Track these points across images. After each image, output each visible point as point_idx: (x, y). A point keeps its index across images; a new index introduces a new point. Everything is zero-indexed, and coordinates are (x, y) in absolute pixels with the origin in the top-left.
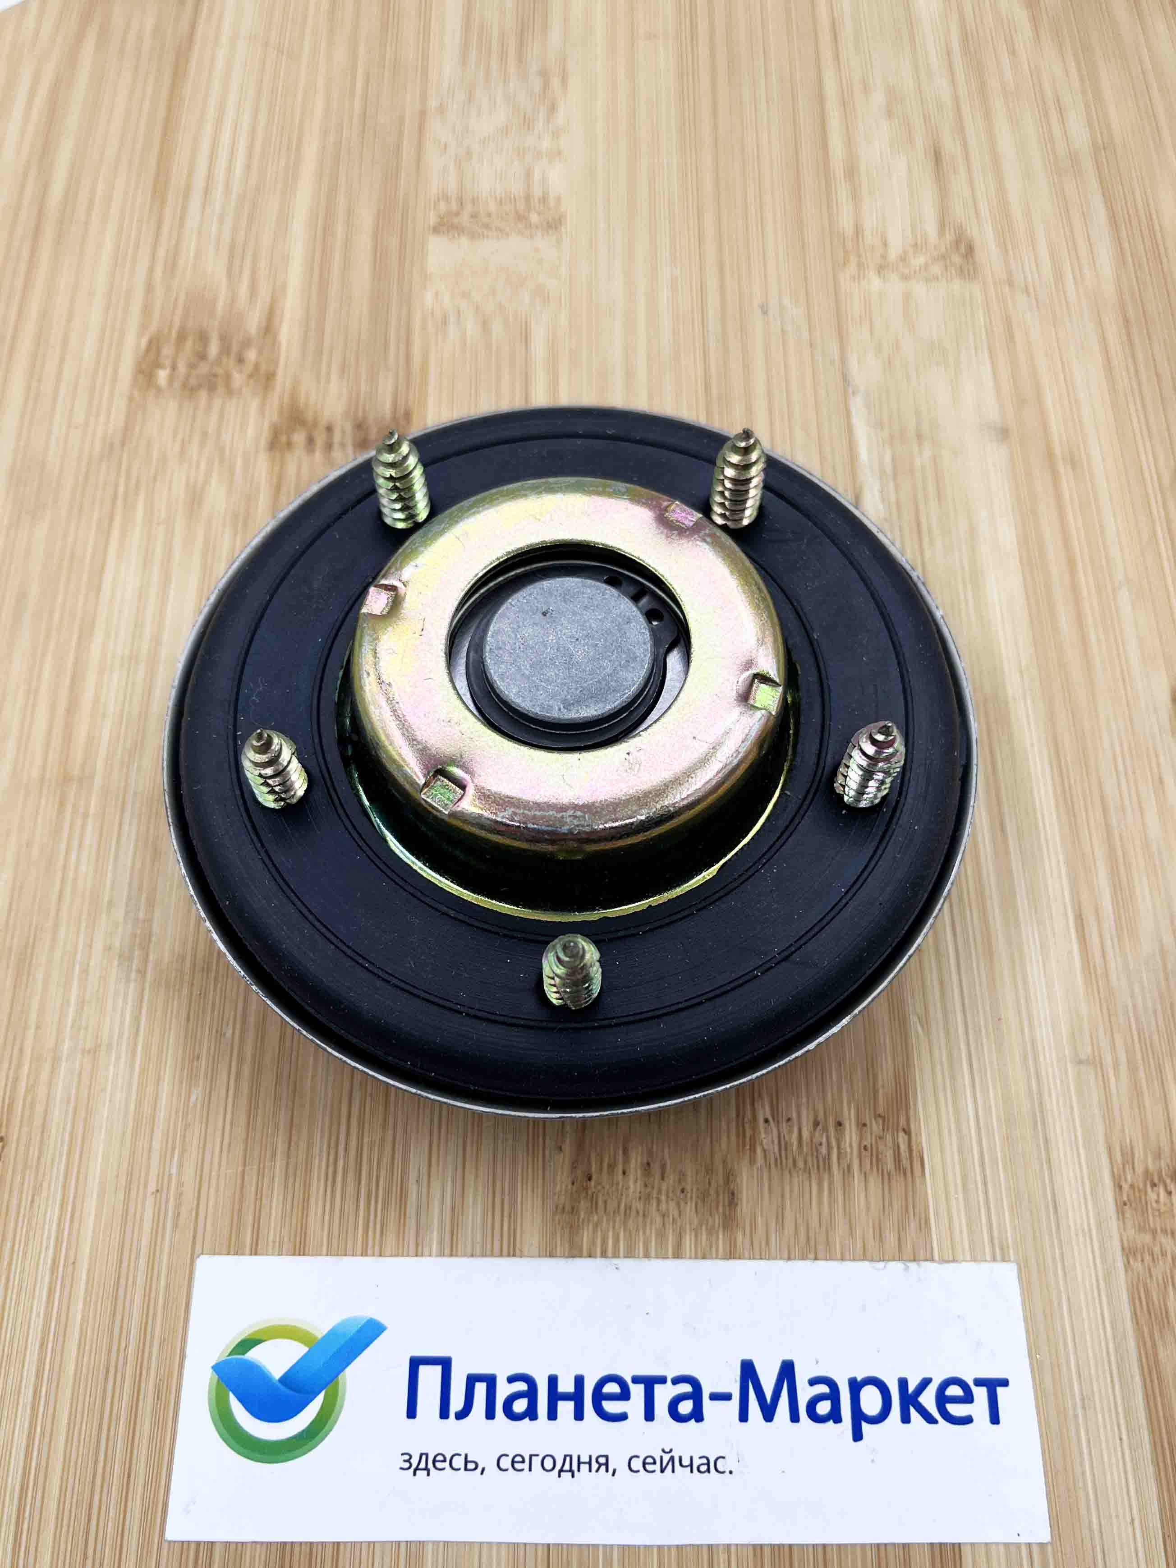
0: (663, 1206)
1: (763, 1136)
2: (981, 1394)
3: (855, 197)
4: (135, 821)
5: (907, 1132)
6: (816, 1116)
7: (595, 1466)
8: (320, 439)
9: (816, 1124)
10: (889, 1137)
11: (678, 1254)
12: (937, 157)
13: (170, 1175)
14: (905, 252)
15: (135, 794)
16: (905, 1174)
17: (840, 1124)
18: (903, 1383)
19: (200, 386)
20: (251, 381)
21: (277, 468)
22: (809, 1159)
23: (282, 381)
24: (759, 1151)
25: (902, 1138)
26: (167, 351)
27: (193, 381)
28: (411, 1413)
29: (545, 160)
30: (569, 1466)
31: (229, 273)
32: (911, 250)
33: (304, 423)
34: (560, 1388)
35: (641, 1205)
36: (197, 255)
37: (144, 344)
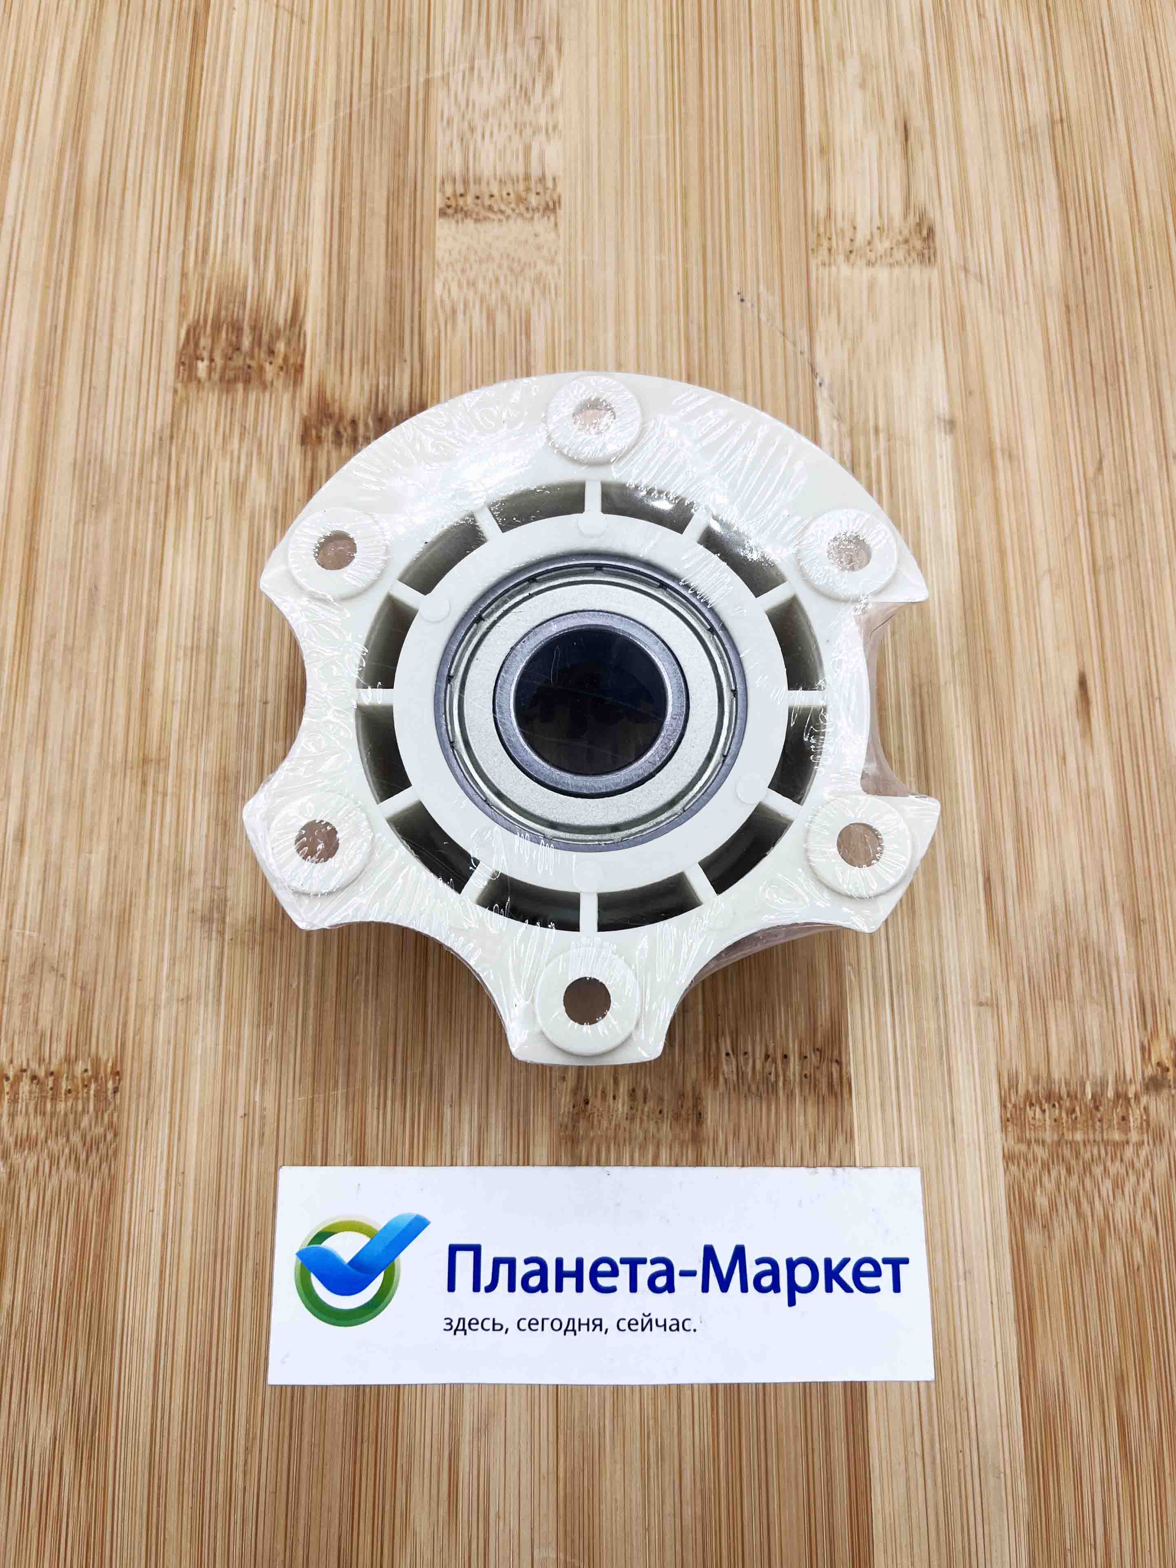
0: (645, 1124)
1: (725, 1067)
2: (887, 1270)
5: (839, 1062)
6: (767, 1050)
7: (592, 1326)
8: (347, 433)
9: (767, 1057)
10: (824, 1066)
11: (655, 1163)
12: (906, 132)
13: (255, 1102)
14: (872, 235)
16: (836, 1098)
17: (785, 1057)
18: (828, 1262)
19: (236, 380)
20: (282, 374)
21: (309, 464)
22: (761, 1086)
23: (311, 376)
24: (721, 1078)
25: (835, 1068)
26: (205, 341)
27: (230, 374)
28: (451, 1287)
29: (542, 137)
30: (572, 1327)
31: (256, 259)
32: (876, 233)
33: (331, 416)
34: (565, 1269)
35: (627, 1124)
36: (226, 241)
37: (183, 333)
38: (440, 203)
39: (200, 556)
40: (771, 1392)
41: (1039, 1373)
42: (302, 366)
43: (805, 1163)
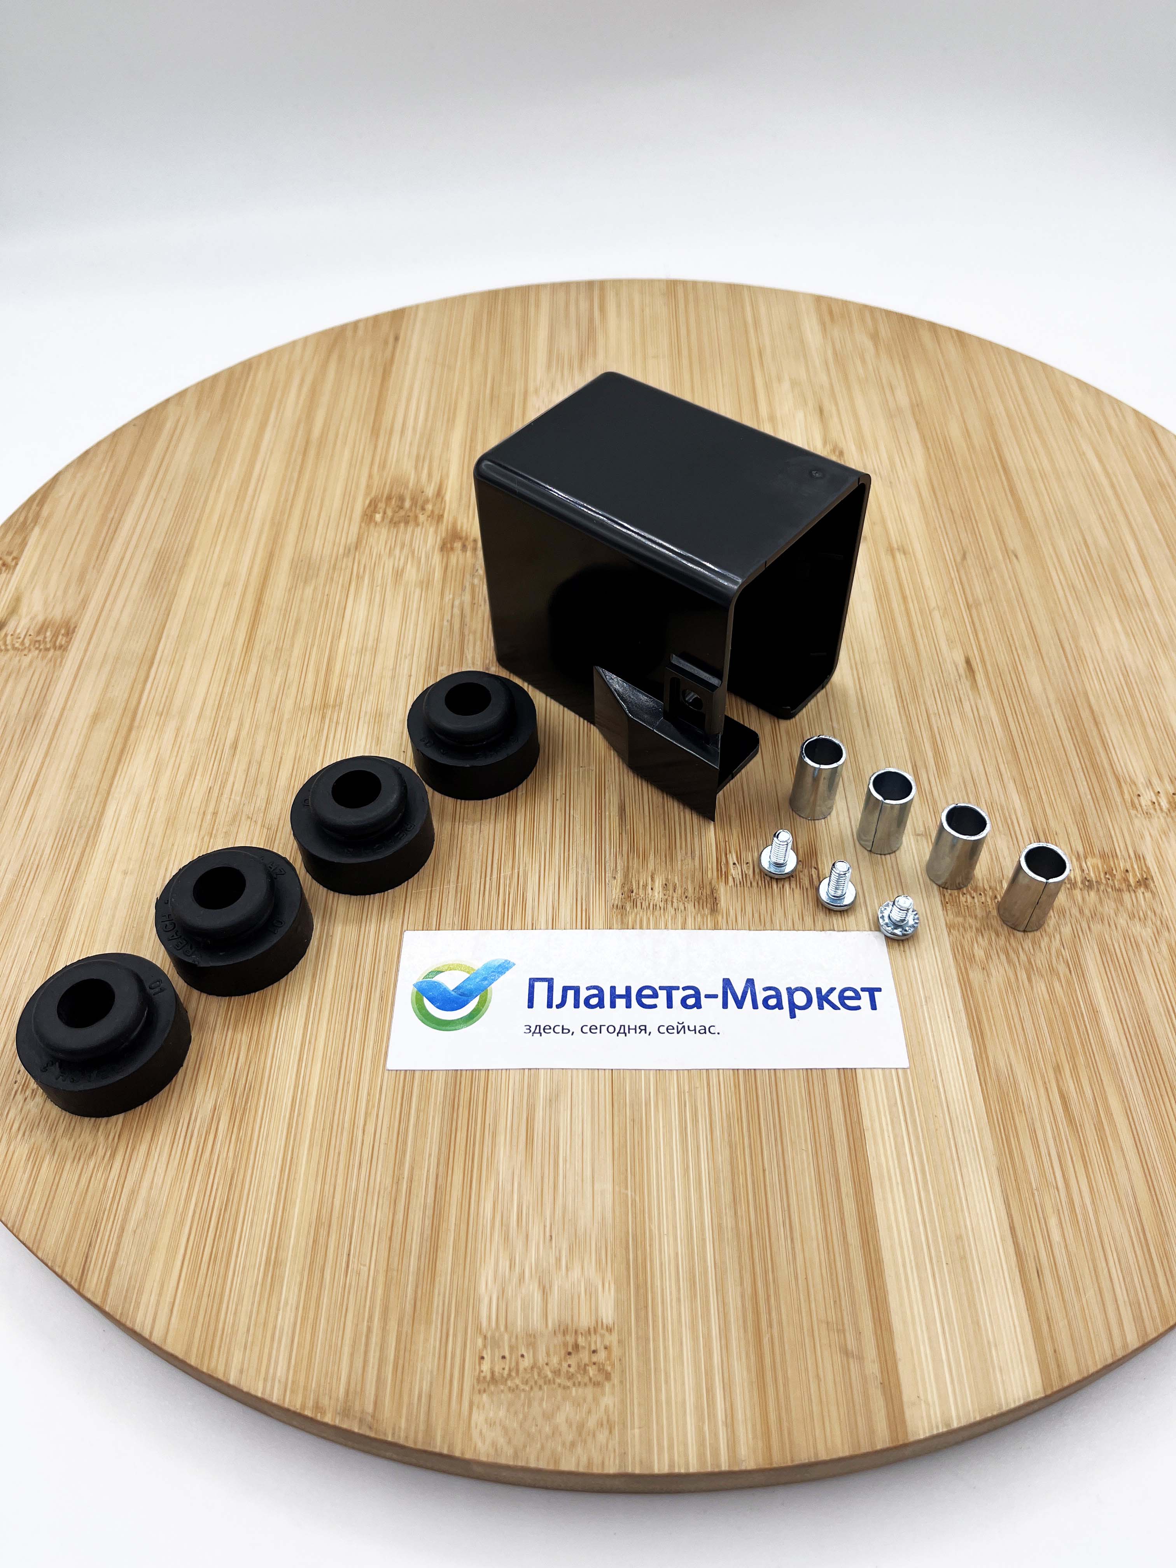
0: (675, 904)
1: (733, 871)
2: (865, 996)
4: (366, 725)
7: (638, 1031)
8: (470, 547)
10: (806, 872)
11: (683, 928)
12: (821, 411)
15: (366, 713)
18: (819, 990)
19: (399, 522)
20: (430, 519)
21: (445, 560)
22: (760, 881)
23: (448, 519)
24: (730, 878)
25: (814, 872)
26: (382, 505)
27: (396, 519)
28: (531, 1005)
30: (623, 1031)
31: (416, 468)
33: (461, 538)
34: (617, 993)
35: (662, 905)
36: (398, 461)
37: (367, 502)
39: (371, 601)
40: (780, 1075)
41: (992, 1065)
42: (442, 516)
43: (796, 928)
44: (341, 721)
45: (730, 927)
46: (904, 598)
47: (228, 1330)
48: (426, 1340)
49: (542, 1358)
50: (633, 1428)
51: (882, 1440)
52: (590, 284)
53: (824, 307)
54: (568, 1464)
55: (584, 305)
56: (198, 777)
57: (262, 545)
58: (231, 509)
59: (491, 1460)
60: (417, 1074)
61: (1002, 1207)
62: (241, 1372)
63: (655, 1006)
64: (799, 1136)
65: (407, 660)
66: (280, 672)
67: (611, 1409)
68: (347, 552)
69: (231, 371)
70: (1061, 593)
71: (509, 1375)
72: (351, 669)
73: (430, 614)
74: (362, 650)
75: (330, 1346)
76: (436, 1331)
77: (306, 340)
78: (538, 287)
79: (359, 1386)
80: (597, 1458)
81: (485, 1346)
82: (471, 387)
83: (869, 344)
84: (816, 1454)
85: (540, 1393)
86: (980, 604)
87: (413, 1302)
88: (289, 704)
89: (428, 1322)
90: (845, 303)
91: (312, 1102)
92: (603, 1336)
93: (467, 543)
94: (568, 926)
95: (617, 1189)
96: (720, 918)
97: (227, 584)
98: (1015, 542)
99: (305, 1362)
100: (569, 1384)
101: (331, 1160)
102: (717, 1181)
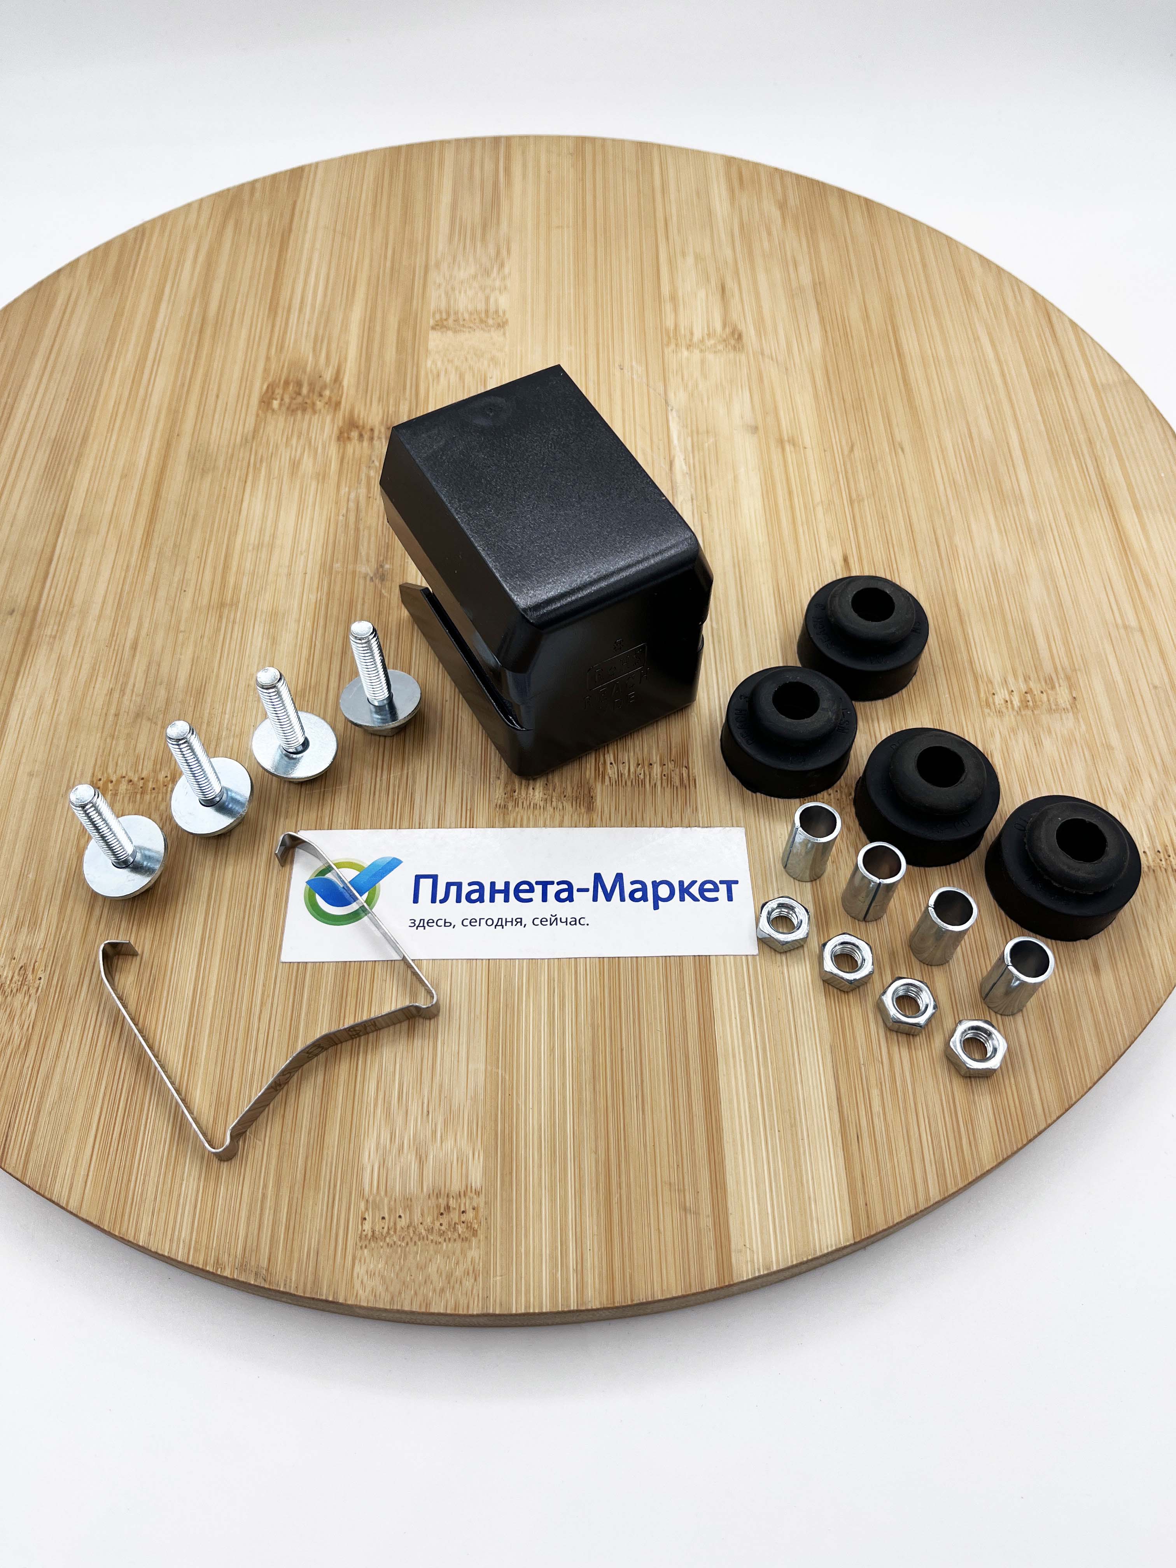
0: (554, 804)
1: (609, 771)
2: (723, 888)
3: (675, 310)
4: (262, 625)
5: (688, 768)
6: (638, 761)
7: (514, 923)
8: (366, 436)
9: (638, 764)
10: (678, 770)
11: (561, 826)
12: (723, 289)
14: (703, 337)
15: (262, 611)
16: (686, 788)
17: (651, 764)
18: (681, 883)
19: (297, 409)
20: (327, 406)
21: (341, 451)
22: (634, 782)
23: (345, 406)
24: (607, 778)
25: (684, 771)
26: (279, 391)
27: (293, 406)
28: (416, 900)
29: (497, 292)
30: (501, 923)
31: (314, 350)
32: (706, 337)
33: (357, 427)
34: (497, 888)
35: (542, 804)
36: (296, 341)
37: (265, 387)
38: (432, 322)
39: (267, 497)
40: (641, 962)
42: (340, 402)
43: (665, 825)
44: (238, 620)
45: (604, 824)
46: (790, 493)
47: (137, 1198)
48: (315, 1204)
49: (417, 1218)
50: (495, 1275)
51: (711, 1281)
52: (496, 140)
53: (734, 170)
54: (438, 1307)
55: (489, 166)
56: (100, 679)
57: (158, 434)
58: (126, 394)
59: (370, 1305)
60: (309, 966)
61: (832, 1081)
62: (150, 1234)
63: (530, 900)
64: (655, 1018)
65: (303, 557)
66: (179, 569)
67: (477, 1261)
68: (245, 441)
69: (124, 237)
70: (941, 488)
71: (388, 1233)
72: (248, 566)
73: (326, 507)
74: (258, 547)
75: (229, 1211)
76: (323, 1197)
77: (201, 201)
78: (443, 143)
79: (255, 1244)
80: (463, 1301)
81: (367, 1209)
82: (371, 260)
83: (776, 214)
84: (653, 1295)
85: (415, 1248)
86: (863, 499)
87: (303, 1172)
88: (187, 604)
89: (317, 1188)
90: (756, 166)
91: (212, 993)
92: (471, 1199)
93: (364, 433)
94: (453, 825)
95: (489, 1068)
96: (595, 817)
97: (124, 476)
98: (903, 435)
99: (206, 1226)
100: (441, 1240)
101: (229, 1045)
102: (579, 1061)
